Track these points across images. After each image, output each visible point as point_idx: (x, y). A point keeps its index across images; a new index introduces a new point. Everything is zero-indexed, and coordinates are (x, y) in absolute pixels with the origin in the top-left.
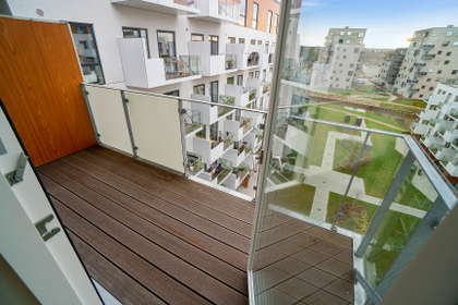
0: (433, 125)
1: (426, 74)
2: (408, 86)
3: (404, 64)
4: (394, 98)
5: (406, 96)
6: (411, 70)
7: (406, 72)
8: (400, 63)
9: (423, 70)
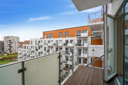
0: (23, 58)
1: (12, 47)
2: (9, 51)
3: (4, 45)
4: (6, 55)
5: (10, 53)
6: (8, 46)
7: (6, 47)
8: (3, 45)
9: (11, 46)
